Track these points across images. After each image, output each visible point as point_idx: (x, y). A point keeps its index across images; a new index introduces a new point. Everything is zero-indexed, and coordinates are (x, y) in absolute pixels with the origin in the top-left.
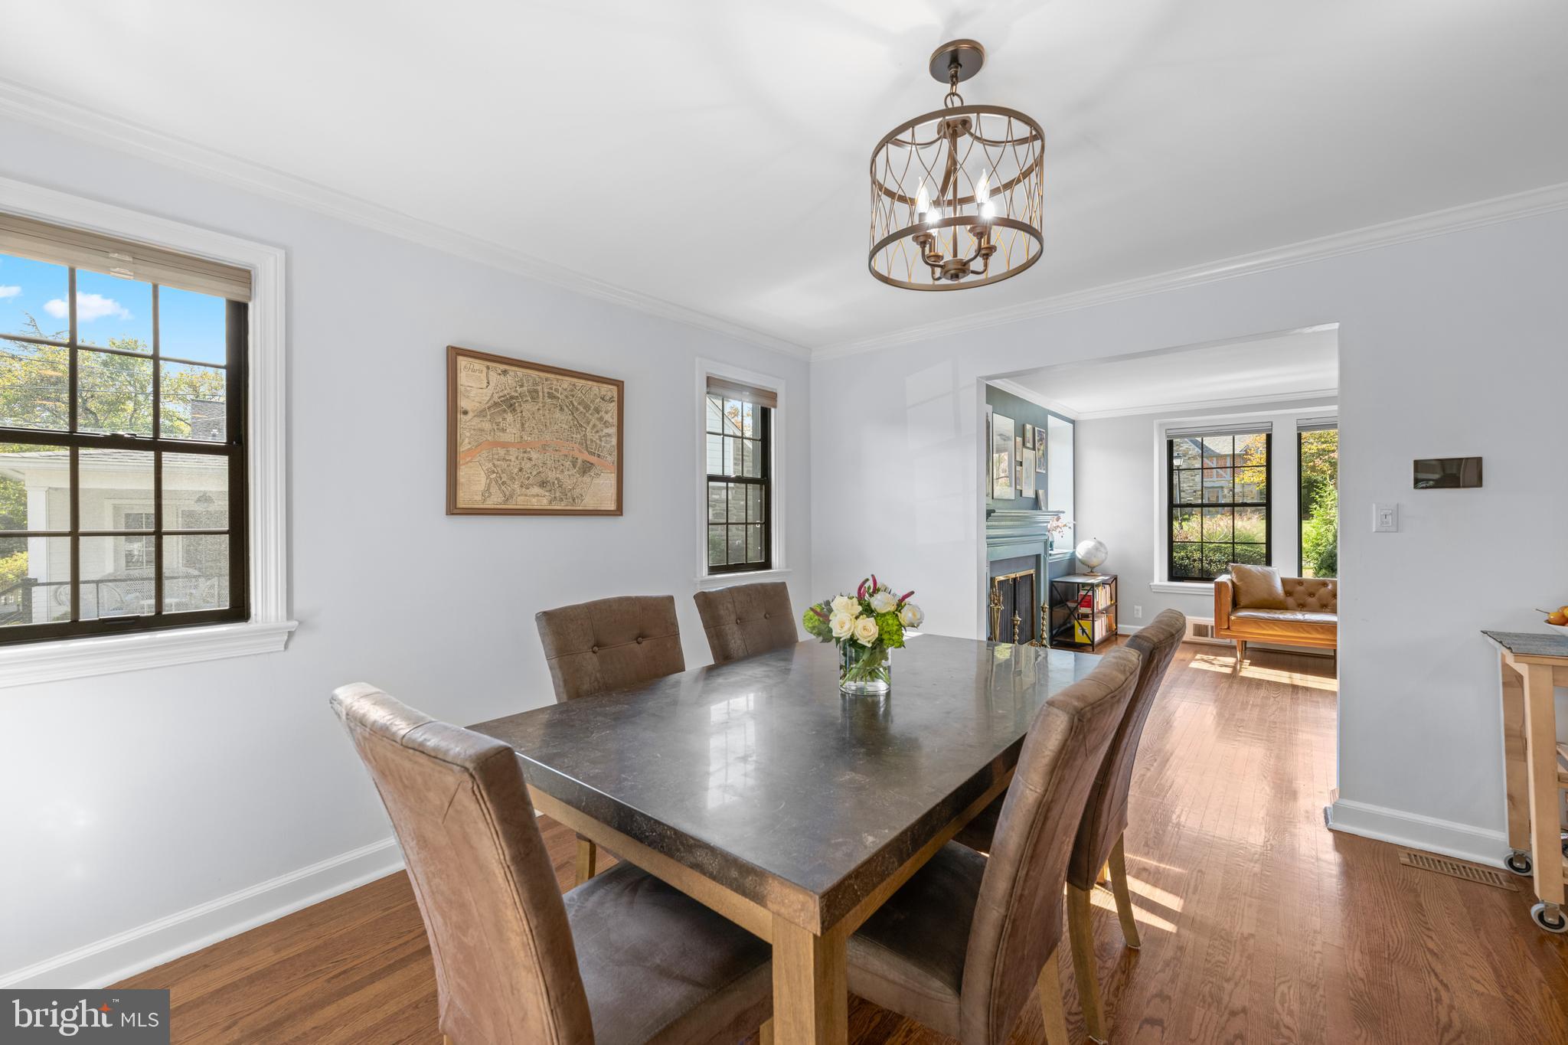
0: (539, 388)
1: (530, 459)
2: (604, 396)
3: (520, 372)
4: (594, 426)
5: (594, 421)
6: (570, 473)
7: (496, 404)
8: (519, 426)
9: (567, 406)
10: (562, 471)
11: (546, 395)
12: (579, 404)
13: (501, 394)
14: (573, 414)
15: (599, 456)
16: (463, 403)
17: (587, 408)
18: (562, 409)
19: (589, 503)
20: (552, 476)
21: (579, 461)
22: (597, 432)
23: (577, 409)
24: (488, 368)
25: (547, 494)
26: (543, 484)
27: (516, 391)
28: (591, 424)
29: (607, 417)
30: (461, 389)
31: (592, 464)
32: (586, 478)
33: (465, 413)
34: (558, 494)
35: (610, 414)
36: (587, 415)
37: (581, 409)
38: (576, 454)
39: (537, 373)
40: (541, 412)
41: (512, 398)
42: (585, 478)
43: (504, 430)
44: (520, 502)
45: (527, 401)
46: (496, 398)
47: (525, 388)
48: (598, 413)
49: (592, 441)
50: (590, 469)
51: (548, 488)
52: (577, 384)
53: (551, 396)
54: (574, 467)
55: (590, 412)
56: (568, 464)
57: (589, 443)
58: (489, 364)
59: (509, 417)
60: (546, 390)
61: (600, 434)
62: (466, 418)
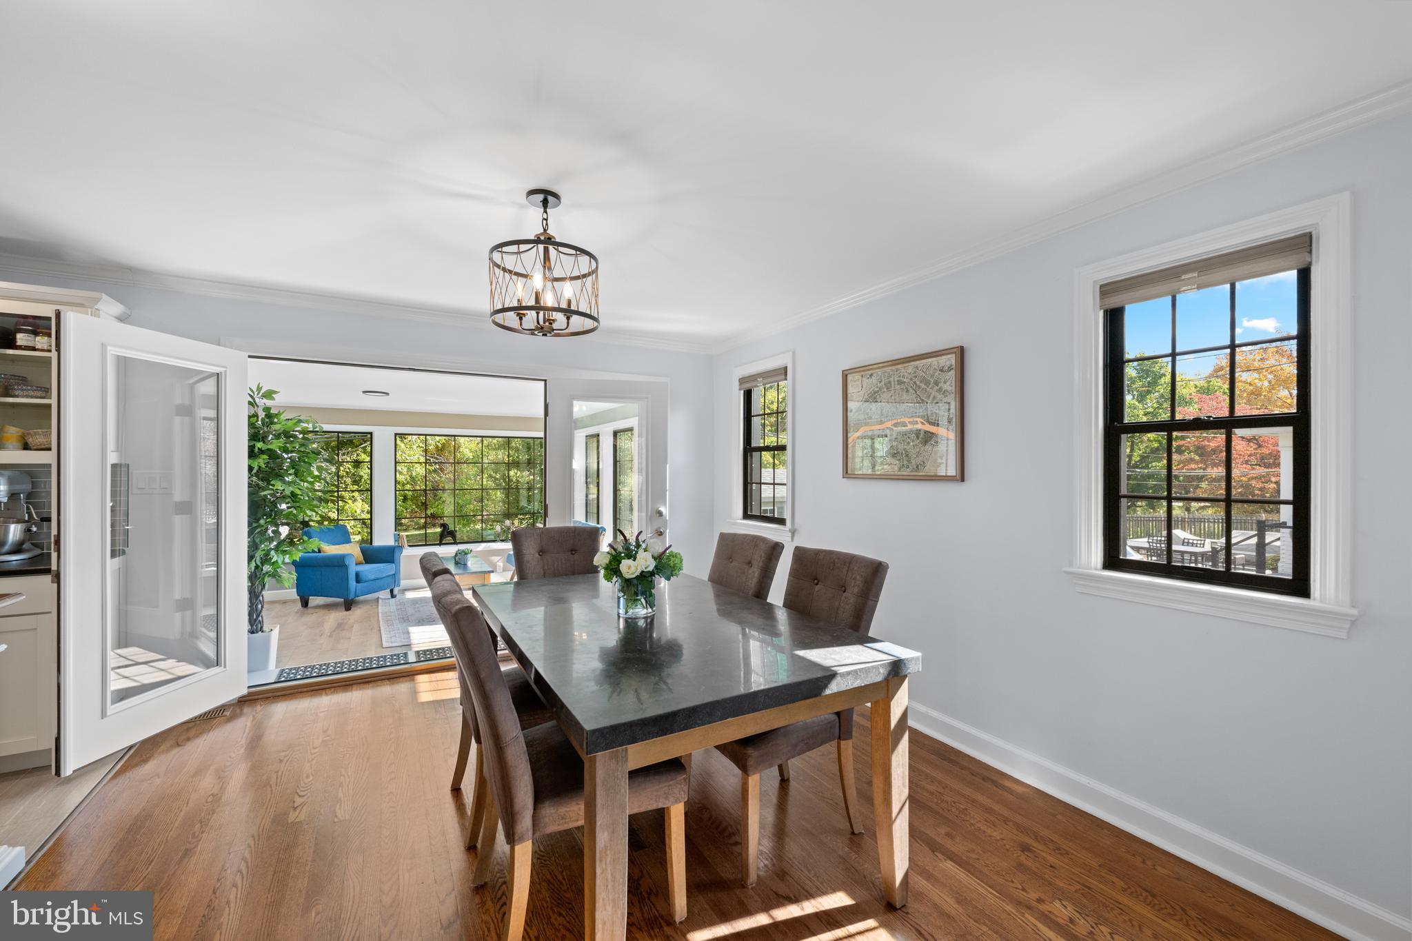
0: (892, 379)
2: (943, 367)
3: (880, 371)
4: (934, 398)
5: (934, 393)
6: (914, 444)
7: (867, 400)
9: (911, 387)
10: (909, 443)
11: (896, 383)
12: (921, 382)
13: (869, 392)
14: (916, 392)
15: (939, 425)
16: (850, 405)
17: (927, 383)
18: (908, 391)
20: (901, 448)
21: (922, 433)
22: (937, 403)
23: (919, 387)
24: (862, 376)
25: (898, 462)
26: (895, 455)
27: (877, 387)
28: (932, 397)
29: (947, 387)
30: (849, 395)
31: (933, 433)
33: (852, 411)
34: (905, 462)
35: (948, 384)
36: (928, 389)
37: (923, 386)
38: (919, 426)
39: (890, 368)
40: (893, 397)
41: (875, 393)
42: (927, 447)
44: (881, 469)
45: (884, 392)
46: (866, 396)
47: (883, 383)
48: (937, 385)
49: (932, 413)
50: (931, 438)
51: (898, 458)
52: (919, 365)
53: (900, 383)
54: (918, 438)
55: (930, 386)
56: (913, 436)
57: (929, 415)
58: (863, 373)
59: (873, 406)
60: (896, 379)
62: (852, 413)
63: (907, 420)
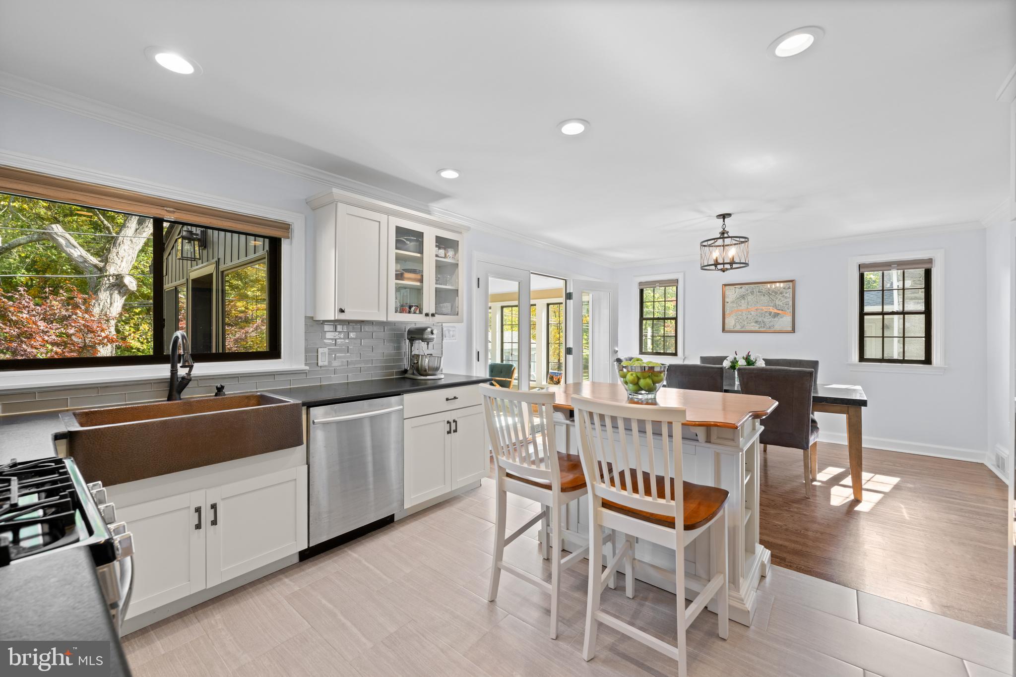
0: (754, 290)
1: (751, 314)
2: (785, 287)
3: (747, 286)
4: (780, 299)
5: (780, 297)
6: (768, 317)
7: (738, 298)
8: (746, 303)
9: (767, 294)
10: (765, 317)
11: (757, 292)
12: (772, 292)
13: (740, 295)
14: (769, 296)
15: (782, 310)
16: (727, 300)
17: (776, 293)
18: (764, 295)
19: (777, 327)
20: (760, 319)
21: (773, 313)
23: (771, 294)
24: (735, 288)
25: (758, 325)
26: (756, 322)
27: (745, 293)
29: (787, 295)
30: (727, 296)
31: (779, 313)
33: (728, 303)
34: (762, 325)
35: (788, 294)
36: (776, 296)
37: (773, 294)
38: (771, 310)
39: (754, 285)
40: (755, 298)
41: (744, 295)
42: (775, 319)
43: (741, 306)
44: (748, 329)
45: (750, 295)
46: (738, 296)
47: (749, 291)
48: (782, 294)
49: (779, 305)
50: (778, 315)
51: (758, 323)
53: (759, 292)
54: (770, 315)
55: (778, 294)
56: (767, 314)
57: (777, 306)
58: (736, 286)
59: (743, 301)
60: (757, 290)
61: (783, 302)
62: (728, 304)
63: (764, 308)
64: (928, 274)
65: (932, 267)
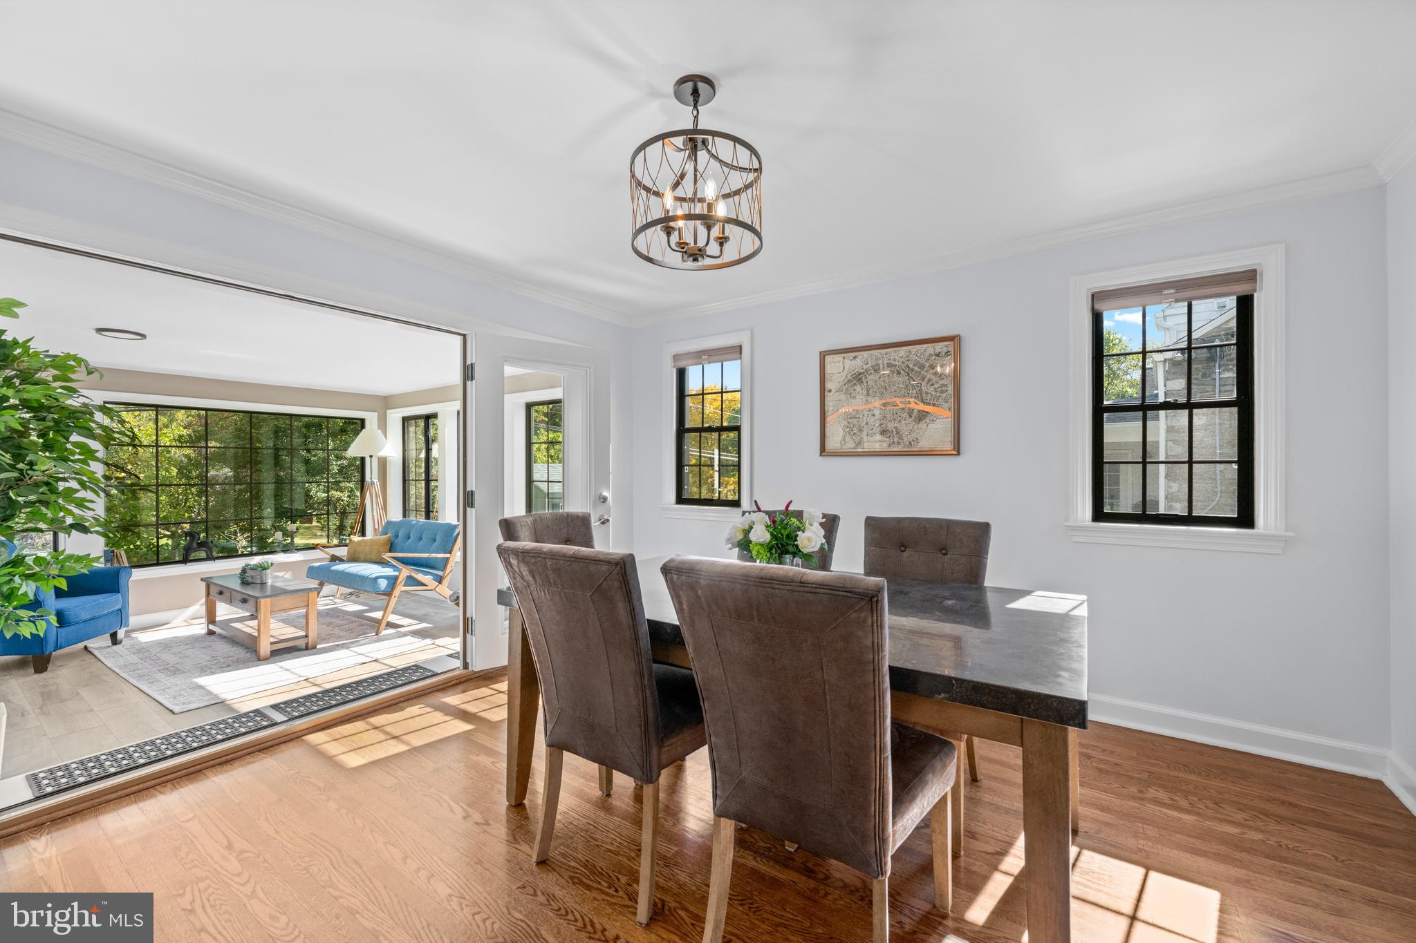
0: (880, 362)
1: (874, 415)
2: (939, 353)
3: (865, 354)
4: (929, 380)
5: (929, 376)
6: (907, 422)
7: (849, 381)
8: (865, 392)
9: (903, 370)
10: (900, 421)
11: (886, 365)
12: (915, 365)
13: (852, 373)
14: (908, 374)
15: (934, 405)
16: (829, 385)
17: (922, 367)
18: (899, 373)
19: (924, 444)
20: (891, 426)
21: (915, 412)
22: (933, 385)
23: (913, 370)
24: (844, 358)
25: (887, 439)
26: (883, 432)
27: (863, 369)
28: (927, 379)
29: (945, 371)
30: (827, 376)
31: (927, 412)
32: (922, 425)
33: (830, 391)
34: (896, 439)
35: (946, 367)
36: (922, 372)
37: (916, 369)
38: (913, 406)
39: (879, 351)
40: (882, 379)
41: (860, 374)
42: (920, 425)
43: (854, 398)
44: (867, 446)
45: (871, 373)
46: (849, 377)
47: (869, 365)
48: (933, 369)
49: (927, 393)
50: (925, 417)
51: (888, 435)
52: (912, 350)
53: (889, 365)
54: (911, 417)
55: (925, 369)
56: (905, 415)
57: (924, 395)
58: (845, 355)
59: (858, 388)
60: (885, 362)
61: (936, 386)
62: (831, 394)
63: (898, 400)
64: (1245, 306)
65: (1255, 291)
